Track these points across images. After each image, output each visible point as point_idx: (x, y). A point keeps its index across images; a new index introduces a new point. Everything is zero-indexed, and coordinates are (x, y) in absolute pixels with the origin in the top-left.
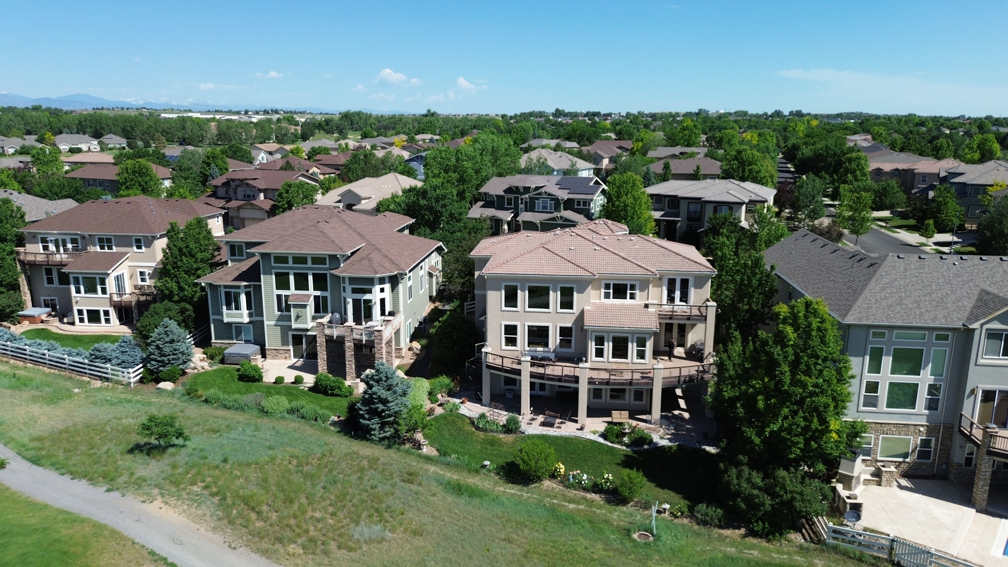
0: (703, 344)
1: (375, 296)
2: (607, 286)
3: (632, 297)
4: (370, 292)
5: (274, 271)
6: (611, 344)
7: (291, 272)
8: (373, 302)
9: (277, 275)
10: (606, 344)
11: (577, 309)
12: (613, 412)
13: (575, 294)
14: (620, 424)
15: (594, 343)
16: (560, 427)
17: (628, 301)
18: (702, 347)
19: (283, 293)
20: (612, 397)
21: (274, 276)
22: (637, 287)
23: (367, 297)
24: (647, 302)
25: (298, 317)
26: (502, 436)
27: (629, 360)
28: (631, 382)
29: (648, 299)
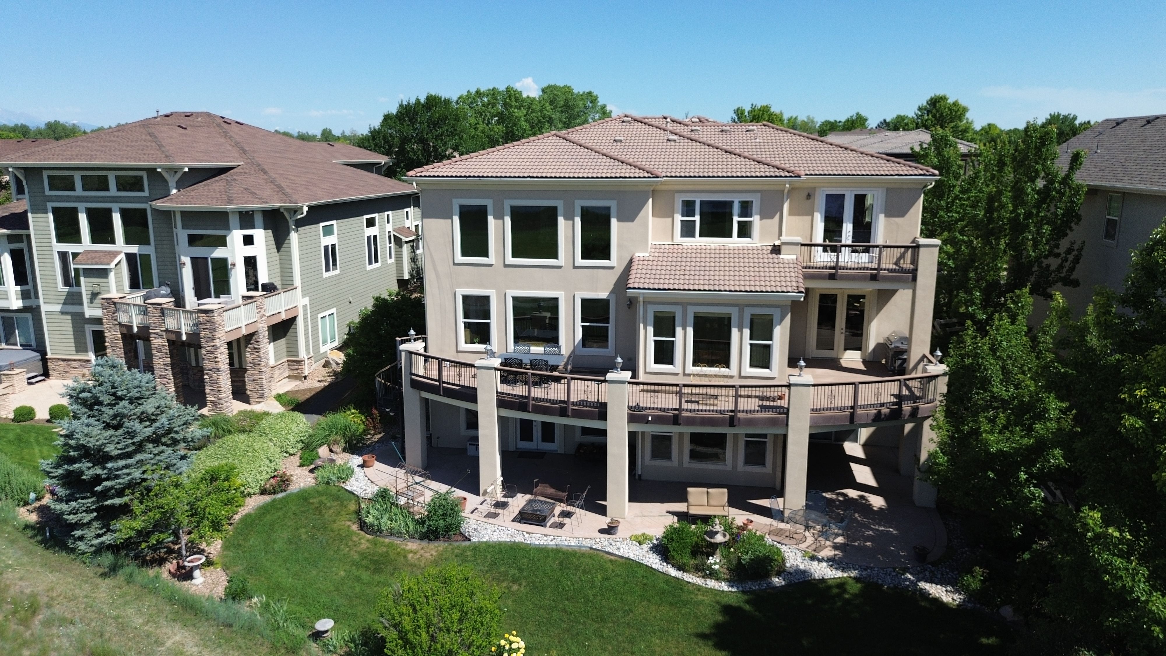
0: (908, 340)
1: (233, 252)
2: (688, 208)
3: (745, 231)
4: (221, 242)
5: (50, 205)
6: (690, 331)
7: (81, 206)
8: (230, 262)
9: (56, 212)
10: (679, 331)
11: (620, 258)
12: (690, 489)
13: (614, 222)
14: (706, 519)
15: (651, 330)
16: (561, 525)
17: (735, 241)
18: (904, 347)
19: (70, 248)
20: (694, 456)
21: (51, 216)
22: (756, 207)
23: (219, 253)
24: (777, 243)
25: (94, 295)
26: (412, 545)
27: (733, 370)
28: (732, 418)
29: (780, 234)
